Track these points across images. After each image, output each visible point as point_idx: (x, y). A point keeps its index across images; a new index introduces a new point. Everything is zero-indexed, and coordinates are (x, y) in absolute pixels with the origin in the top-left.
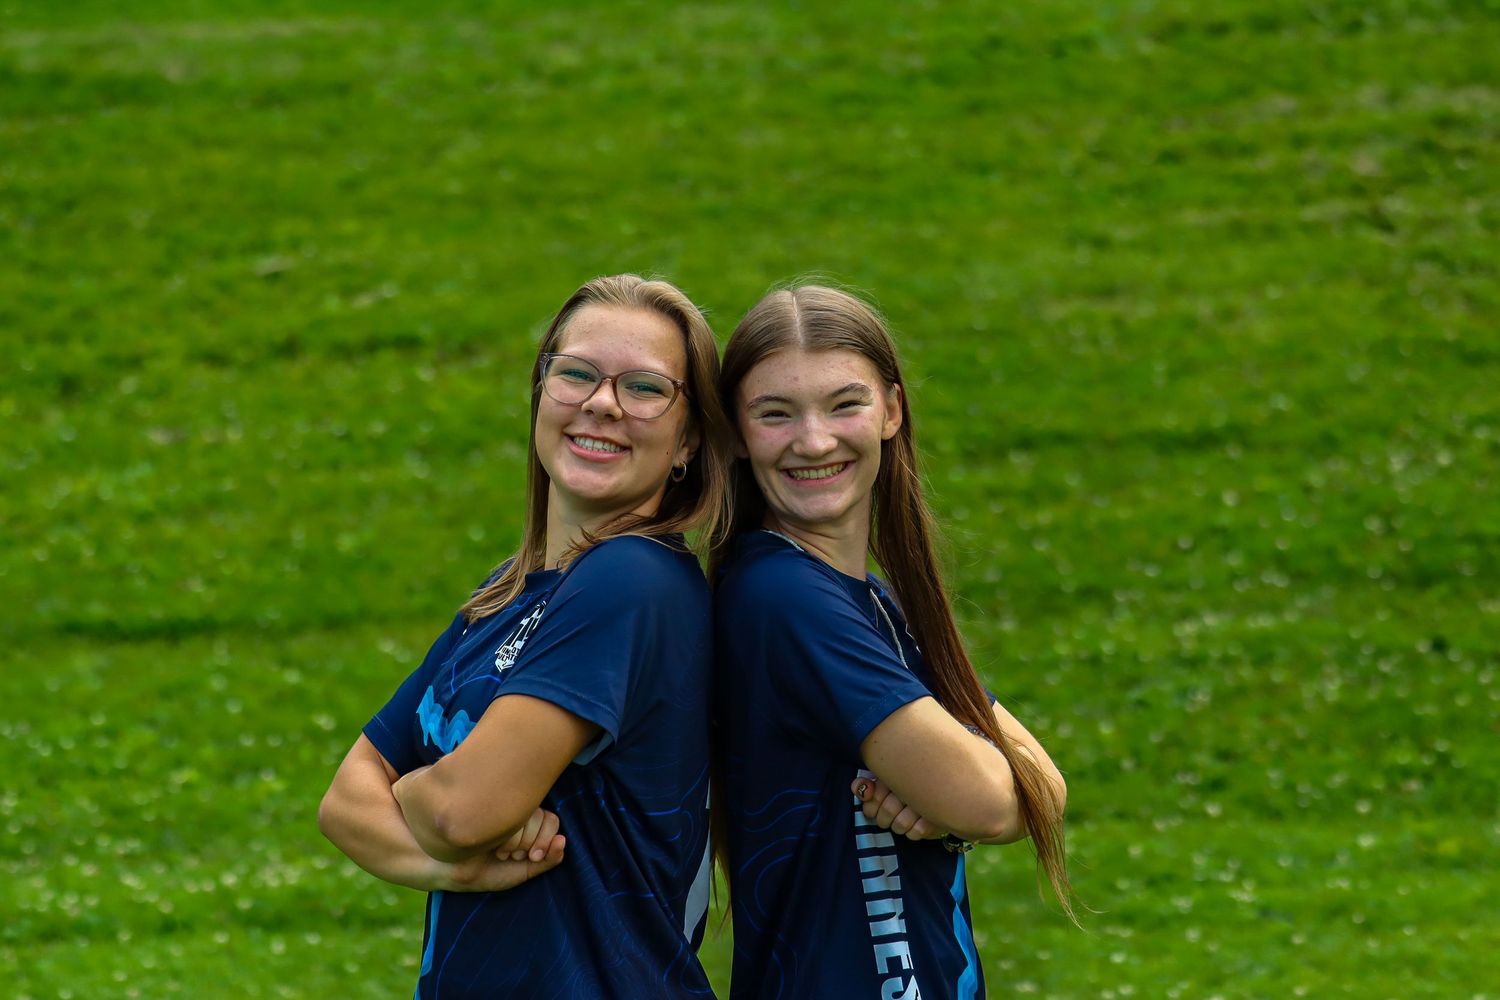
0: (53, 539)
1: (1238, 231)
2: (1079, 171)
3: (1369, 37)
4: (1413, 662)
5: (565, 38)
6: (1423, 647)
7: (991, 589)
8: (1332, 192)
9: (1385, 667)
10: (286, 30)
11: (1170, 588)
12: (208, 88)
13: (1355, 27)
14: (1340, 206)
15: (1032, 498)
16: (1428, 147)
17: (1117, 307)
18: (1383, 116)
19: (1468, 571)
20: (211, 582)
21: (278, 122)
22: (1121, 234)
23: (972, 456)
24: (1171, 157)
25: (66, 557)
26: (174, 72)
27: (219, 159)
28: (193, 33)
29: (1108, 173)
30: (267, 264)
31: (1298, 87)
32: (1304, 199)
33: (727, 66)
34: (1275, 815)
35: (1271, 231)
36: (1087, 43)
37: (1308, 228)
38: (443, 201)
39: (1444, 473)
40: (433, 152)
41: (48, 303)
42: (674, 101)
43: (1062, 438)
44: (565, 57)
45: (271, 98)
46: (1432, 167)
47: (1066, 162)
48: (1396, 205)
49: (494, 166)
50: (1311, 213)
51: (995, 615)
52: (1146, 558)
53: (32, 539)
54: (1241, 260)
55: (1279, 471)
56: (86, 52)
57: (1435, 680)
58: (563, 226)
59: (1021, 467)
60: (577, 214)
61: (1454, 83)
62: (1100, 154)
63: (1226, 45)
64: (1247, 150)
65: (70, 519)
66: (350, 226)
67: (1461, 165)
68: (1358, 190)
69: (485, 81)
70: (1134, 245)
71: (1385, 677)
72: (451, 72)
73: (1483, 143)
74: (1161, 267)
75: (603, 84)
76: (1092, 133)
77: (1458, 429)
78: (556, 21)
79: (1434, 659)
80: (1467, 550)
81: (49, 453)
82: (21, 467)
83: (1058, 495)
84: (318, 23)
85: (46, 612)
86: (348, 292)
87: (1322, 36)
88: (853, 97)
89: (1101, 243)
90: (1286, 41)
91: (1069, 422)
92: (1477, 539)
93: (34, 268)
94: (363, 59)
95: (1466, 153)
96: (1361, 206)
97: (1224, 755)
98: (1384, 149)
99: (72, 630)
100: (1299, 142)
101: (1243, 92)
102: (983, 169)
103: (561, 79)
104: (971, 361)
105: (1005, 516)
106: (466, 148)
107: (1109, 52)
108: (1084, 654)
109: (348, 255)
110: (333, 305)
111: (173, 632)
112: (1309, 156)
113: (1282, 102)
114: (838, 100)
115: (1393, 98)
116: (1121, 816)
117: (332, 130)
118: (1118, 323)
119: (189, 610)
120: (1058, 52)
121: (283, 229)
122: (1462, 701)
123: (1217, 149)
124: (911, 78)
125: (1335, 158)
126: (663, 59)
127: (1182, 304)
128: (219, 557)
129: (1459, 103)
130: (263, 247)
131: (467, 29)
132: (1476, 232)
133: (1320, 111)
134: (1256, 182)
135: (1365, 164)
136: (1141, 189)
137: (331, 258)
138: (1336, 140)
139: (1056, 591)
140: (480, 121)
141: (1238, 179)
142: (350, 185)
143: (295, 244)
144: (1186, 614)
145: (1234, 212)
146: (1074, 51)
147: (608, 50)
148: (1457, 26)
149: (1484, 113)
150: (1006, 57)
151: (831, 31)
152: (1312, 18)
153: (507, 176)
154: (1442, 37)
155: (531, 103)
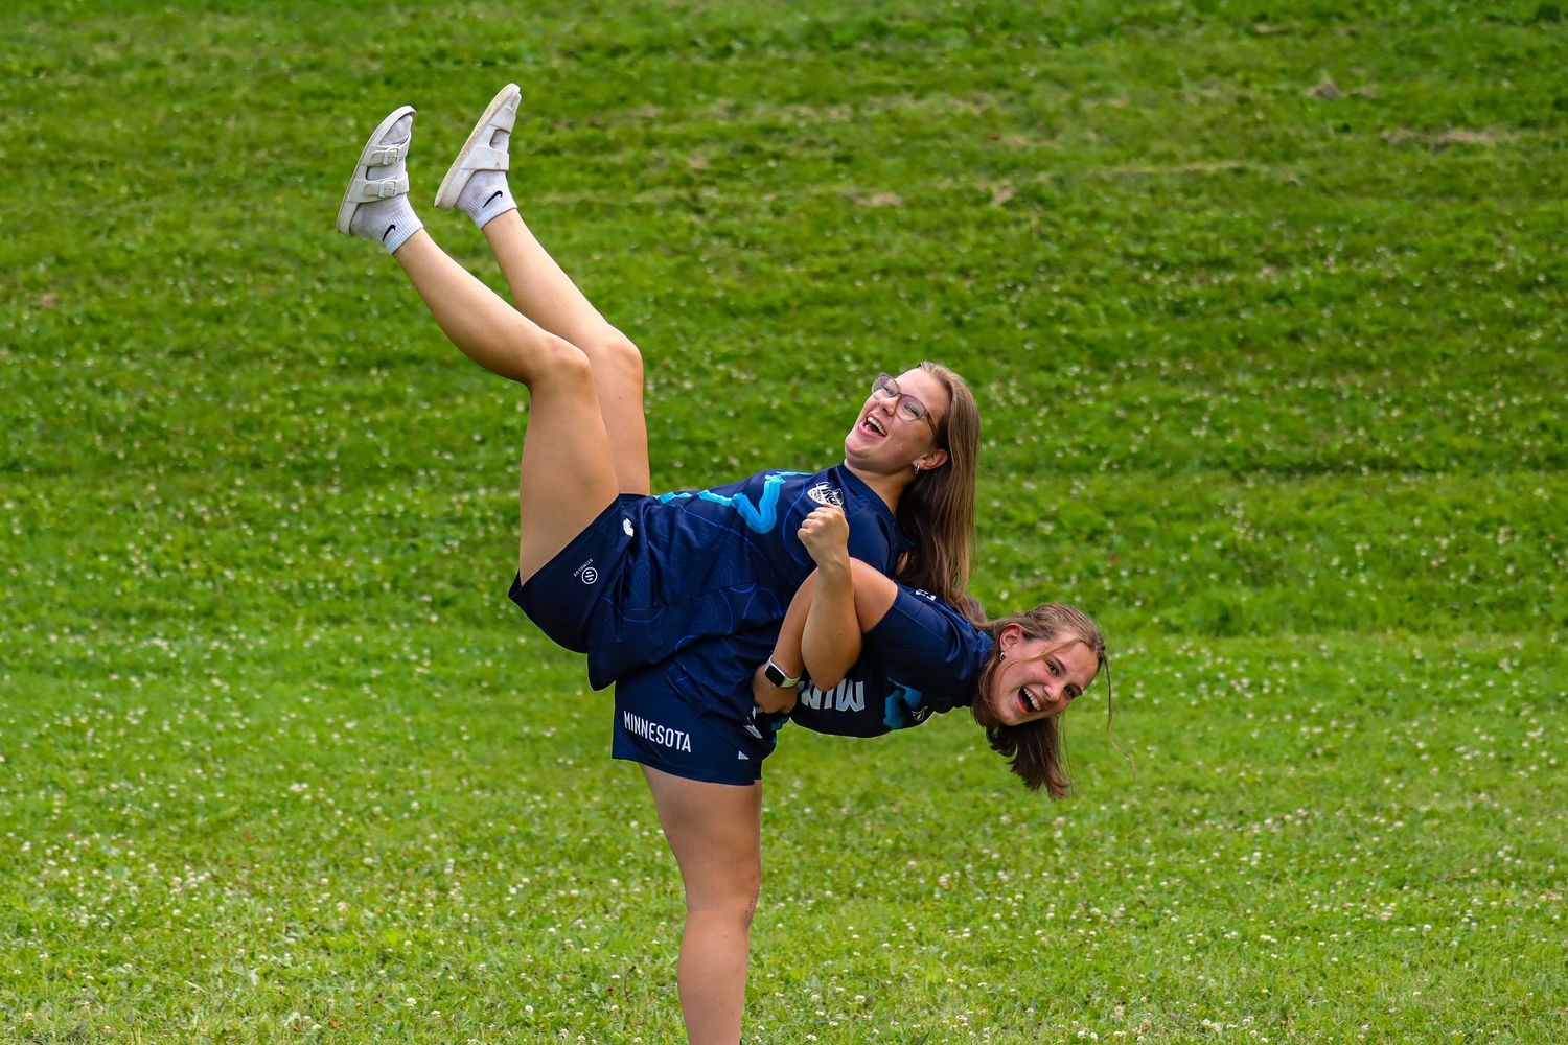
1: (585, 210)
3: (733, 61)
5: (112, 38)
7: (327, 465)
8: (666, 182)
11: (460, 469)
13: (726, 51)
14: (669, 193)
15: (377, 402)
16: (749, 150)
18: (723, 124)
19: (678, 464)
23: (341, 371)
24: (550, 151)
31: (666, 101)
32: (643, 188)
33: (228, 64)
34: (479, 624)
35: (609, 210)
36: (513, 56)
37: (637, 209)
39: (687, 394)
42: (181, 93)
43: (412, 359)
44: (108, 54)
46: (747, 163)
48: (708, 193)
49: (32, 138)
51: (329, 482)
52: (446, 447)
58: (76, 187)
59: (377, 380)
61: (788, 100)
63: (623, 60)
64: (610, 147)
67: (772, 164)
68: (687, 182)
72: (15, 62)
73: (792, 151)
75: (130, 76)
77: (705, 363)
78: (104, 25)
80: (682, 450)
83: (398, 400)
87: (700, 60)
88: (323, 94)
90: (671, 59)
91: (418, 348)
92: (690, 443)
95: (776, 156)
96: (683, 193)
97: (458, 584)
98: (714, 151)
100: (651, 143)
101: (623, 101)
103: (98, 72)
104: (359, 300)
105: (354, 412)
106: (17, 122)
108: (384, 512)
112: (655, 153)
113: (652, 111)
114: (305, 96)
115: (735, 110)
116: (372, 620)
120: (489, 62)
123: (586, 146)
124: (368, 82)
125: (677, 154)
126: (183, 58)
129: (786, 119)
131: (35, 28)
132: (765, 216)
133: (676, 121)
134: (610, 172)
135: (696, 161)
136: (520, 173)
138: (679, 143)
139: (377, 468)
140: (27, 103)
141: (598, 170)
144: (468, 487)
145: (588, 194)
146: (501, 62)
147: (139, 49)
148: (804, 55)
149: (802, 124)
150: (448, 66)
151: (316, 41)
152: (694, 44)
153: (41, 146)
154: (790, 63)
155: (72, 89)
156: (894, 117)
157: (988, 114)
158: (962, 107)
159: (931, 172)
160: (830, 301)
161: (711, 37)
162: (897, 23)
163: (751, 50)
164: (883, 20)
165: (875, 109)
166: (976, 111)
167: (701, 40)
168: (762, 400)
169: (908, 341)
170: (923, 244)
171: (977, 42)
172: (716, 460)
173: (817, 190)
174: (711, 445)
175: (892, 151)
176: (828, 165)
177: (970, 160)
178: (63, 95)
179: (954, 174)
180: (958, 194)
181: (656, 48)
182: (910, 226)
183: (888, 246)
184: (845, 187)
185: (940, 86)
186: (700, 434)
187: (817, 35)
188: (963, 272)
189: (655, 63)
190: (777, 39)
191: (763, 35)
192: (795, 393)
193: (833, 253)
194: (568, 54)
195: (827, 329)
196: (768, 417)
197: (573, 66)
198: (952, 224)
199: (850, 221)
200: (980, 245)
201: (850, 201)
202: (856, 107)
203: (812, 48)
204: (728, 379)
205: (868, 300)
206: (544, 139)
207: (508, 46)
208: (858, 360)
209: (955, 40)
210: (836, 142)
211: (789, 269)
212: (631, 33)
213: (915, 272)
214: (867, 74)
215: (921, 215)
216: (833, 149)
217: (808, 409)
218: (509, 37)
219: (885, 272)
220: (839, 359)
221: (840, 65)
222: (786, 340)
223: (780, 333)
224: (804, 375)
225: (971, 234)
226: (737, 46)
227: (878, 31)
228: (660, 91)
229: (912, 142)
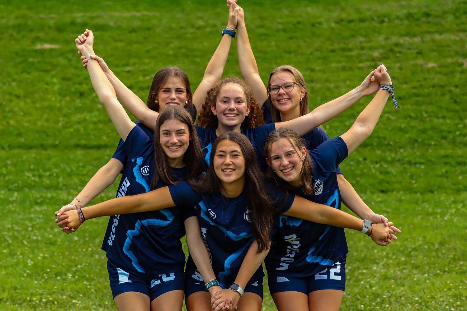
0: (75, 127)
1: (344, 69)
2: (311, 53)
3: (385, 24)
4: (358, 162)
5: (202, 18)
6: (361, 159)
8: (367, 60)
9: (352, 163)
10: (138, 14)
12: (119, 28)
13: (383, 21)
14: (368, 64)
16: (391, 50)
17: (313, 85)
18: (383, 43)
19: (375, 144)
20: (108, 137)
21: (133, 36)
22: (318, 68)
24: (333, 51)
25: (78, 131)
26: (111, 24)
27: (120, 45)
28: (117, 14)
29: (318, 54)
30: (128, 69)
31: (366, 36)
32: (361, 62)
35: (351, 69)
36: (320, 23)
38: (168, 56)
40: (167, 44)
41: (79, 76)
44: (201, 23)
45: (133, 31)
46: (391, 55)
47: (308, 52)
49: (180, 48)
50: (361, 65)
53: (71, 127)
54: (343, 75)
55: (341, 122)
56: (92, 18)
57: (361, 166)
58: (194, 62)
60: (197, 60)
61: (402, 36)
62: (317, 50)
63: (352, 25)
64: (350, 50)
65: (79, 123)
66: (147, 61)
67: (398, 55)
68: (373, 60)
69: (182, 28)
70: (320, 71)
71: (352, 165)
72: (174, 26)
73: (404, 51)
74: (325, 76)
75: (208, 30)
76: (317, 45)
78: (200, 14)
79: (363, 162)
80: (376, 140)
81: (76, 109)
82: (70, 111)
84: (145, 13)
85: (72, 142)
86: (144, 76)
87: (375, 24)
88: (265, 35)
89: (312, 70)
90: (366, 24)
92: (379, 138)
93: (76, 68)
94: (154, 22)
95: (400, 52)
96: (373, 64)
98: (381, 51)
99: (77, 146)
100: (362, 48)
101: (353, 36)
102: (290, 52)
103: (199, 28)
106: (176, 43)
107: (325, 26)
109: (146, 67)
110: (141, 78)
111: (98, 147)
112: (363, 52)
113: (362, 39)
114: (261, 35)
115: (386, 39)
117: (146, 38)
118: (312, 88)
119: (102, 143)
120: (313, 25)
121: (132, 61)
122: (365, 171)
123: (343, 50)
124: (278, 31)
125: (370, 52)
127: (328, 84)
128: (110, 132)
129: (401, 41)
130: (127, 65)
131: (179, 16)
132: (397, 70)
133: (369, 41)
134: (351, 57)
135: (376, 54)
136: (324, 58)
137: (141, 68)
138: (371, 49)
140: (179, 37)
141: (347, 57)
142: (148, 51)
143: (134, 64)
145: (344, 64)
146: (317, 25)
147: (211, 22)
148: (406, 22)
149: (407, 43)
150: (301, 26)
151: (262, 19)
152: (373, 19)
153: (183, 50)
154: (402, 24)
155: (191, 33)
156: (433, 41)
157: (461, 40)
158: (453, 37)
159: (445, 57)
160: (417, 95)
161: (378, 17)
162: (433, 13)
163: (390, 20)
164: (429, 12)
165: (428, 38)
166: (457, 39)
167: (375, 18)
168: (399, 125)
169: (441, 107)
170: (444, 78)
171: (456, 18)
172: (386, 142)
173: (412, 62)
174: (385, 138)
175: (433, 51)
176: (415, 55)
177: (457, 53)
178: (189, 36)
179: (452, 57)
180: (454, 64)
181: (362, 20)
182: (440, 73)
183: (433, 79)
184: (420, 61)
185: (447, 31)
186: (381, 135)
187: (409, 16)
188: (456, 86)
189: (362, 25)
190: (398, 18)
191: (393, 16)
192: (408, 123)
193: (418, 81)
194: (337, 22)
195: (417, 104)
196: (401, 130)
197: (338, 26)
198: (452, 72)
199: (422, 71)
200: (461, 79)
201: (422, 66)
202: (422, 38)
203: (409, 21)
204: (388, 119)
205: (428, 95)
206: (331, 48)
207: (319, 20)
208: (426, 112)
209: (450, 18)
210: (417, 48)
211: (405, 86)
212: (355, 16)
213: (442, 87)
214: (425, 27)
215: (443, 70)
216: (416, 51)
217: (413, 127)
218: (319, 17)
219: (433, 86)
220: (421, 112)
221: (417, 25)
222: (405, 107)
223: (403, 105)
224: (411, 117)
225: (458, 75)
226: (386, 20)
227: (427, 15)
228: (364, 33)
229: (440, 48)
